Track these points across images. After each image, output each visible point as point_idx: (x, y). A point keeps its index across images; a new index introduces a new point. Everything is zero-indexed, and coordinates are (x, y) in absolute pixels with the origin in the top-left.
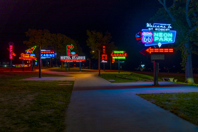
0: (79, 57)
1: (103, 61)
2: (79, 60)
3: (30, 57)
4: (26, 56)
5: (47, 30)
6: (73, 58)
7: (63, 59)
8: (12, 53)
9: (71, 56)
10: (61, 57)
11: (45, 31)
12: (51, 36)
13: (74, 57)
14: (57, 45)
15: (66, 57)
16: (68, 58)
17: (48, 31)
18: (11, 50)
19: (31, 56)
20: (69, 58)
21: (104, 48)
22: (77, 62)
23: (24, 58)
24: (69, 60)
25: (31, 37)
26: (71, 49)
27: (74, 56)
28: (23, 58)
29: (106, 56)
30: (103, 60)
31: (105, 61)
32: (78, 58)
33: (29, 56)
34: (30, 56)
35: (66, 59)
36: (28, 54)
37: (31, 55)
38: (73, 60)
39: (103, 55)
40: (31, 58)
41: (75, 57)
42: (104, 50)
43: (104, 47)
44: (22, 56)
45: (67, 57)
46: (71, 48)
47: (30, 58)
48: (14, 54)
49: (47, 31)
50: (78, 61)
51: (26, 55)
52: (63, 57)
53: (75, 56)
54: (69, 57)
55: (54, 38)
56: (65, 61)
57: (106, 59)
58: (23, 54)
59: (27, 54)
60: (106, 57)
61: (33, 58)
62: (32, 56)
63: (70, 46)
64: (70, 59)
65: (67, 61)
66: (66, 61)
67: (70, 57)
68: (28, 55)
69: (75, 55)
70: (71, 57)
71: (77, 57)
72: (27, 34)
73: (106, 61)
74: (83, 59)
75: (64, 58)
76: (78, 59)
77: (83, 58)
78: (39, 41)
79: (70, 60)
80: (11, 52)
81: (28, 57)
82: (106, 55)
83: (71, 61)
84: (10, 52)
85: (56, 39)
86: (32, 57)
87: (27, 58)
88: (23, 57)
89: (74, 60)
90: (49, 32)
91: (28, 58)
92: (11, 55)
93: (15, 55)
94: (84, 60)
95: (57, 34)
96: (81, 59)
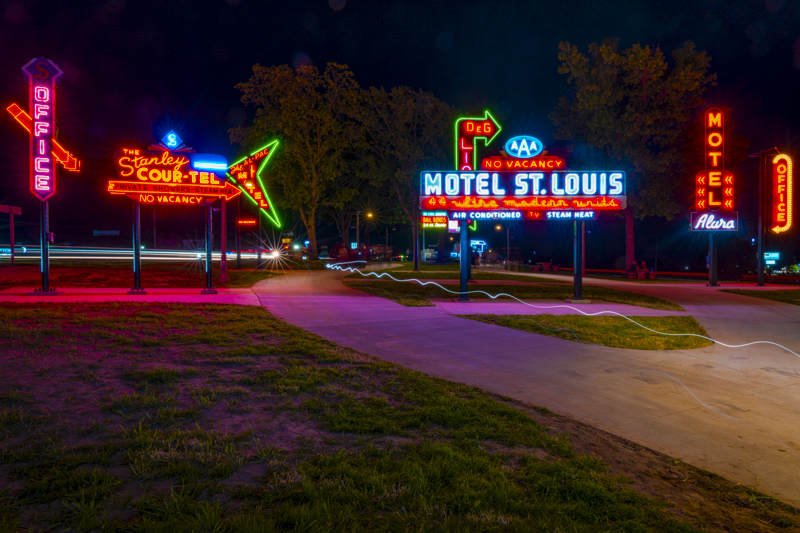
0: (568, 178)
1: (707, 222)
2: (570, 204)
3: (189, 180)
4: (161, 175)
5: (341, 67)
6: (525, 186)
7: (444, 194)
8: (50, 147)
9: (504, 167)
10: (428, 176)
11: (330, 73)
12: (363, 103)
13: (530, 182)
14: (392, 148)
15: (468, 177)
16: (481, 185)
17: (347, 73)
18: (43, 119)
19: (199, 171)
20: (490, 187)
21: (715, 129)
22: (554, 220)
23: (145, 187)
24: (493, 204)
25: (262, 107)
26: (480, 143)
27: (529, 170)
28: (134, 187)
29: (729, 186)
30: (709, 210)
31: (716, 219)
32: (561, 185)
33: (186, 169)
34: (194, 174)
35: (467, 191)
36: (174, 153)
37: (197, 165)
38: (524, 204)
39: (707, 180)
40: (198, 190)
41: (537, 177)
42: (715, 140)
43: (715, 119)
44: (128, 170)
45: (473, 183)
46: (483, 134)
47: (188, 189)
48: (63, 157)
49: (340, 71)
50: (562, 209)
51: (161, 168)
52: (438, 176)
53: (537, 169)
54: (490, 180)
55: (375, 109)
56: (460, 210)
57: (728, 204)
58: (132, 157)
59: (166, 159)
60: (728, 192)
61: (216, 191)
62: (210, 172)
63: (477, 123)
64: (500, 192)
65: (475, 210)
66: (468, 211)
67: (495, 177)
68: (171, 168)
69: (537, 159)
70: (507, 181)
71: (555, 177)
72: (246, 91)
73: (727, 221)
74: (603, 191)
75: (448, 191)
76: (561, 192)
77: (609, 187)
78: (299, 123)
79: (501, 203)
80: (43, 136)
81: (177, 176)
82: (729, 180)
83: (510, 209)
84: (37, 140)
85: (385, 117)
86: (204, 179)
87: (163, 188)
88: (134, 177)
89: (534, 203)
90: (353, 78)
91: (173, 189)
92: (38, 162)
93: (71, 164)
94: (612, 204)
95: (388, 90)
96: (589, 191)
